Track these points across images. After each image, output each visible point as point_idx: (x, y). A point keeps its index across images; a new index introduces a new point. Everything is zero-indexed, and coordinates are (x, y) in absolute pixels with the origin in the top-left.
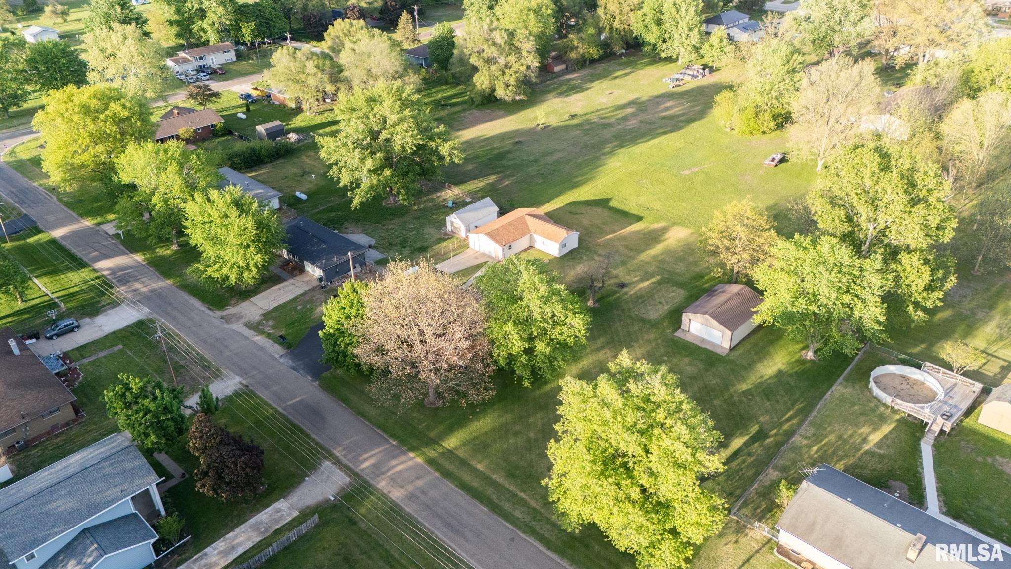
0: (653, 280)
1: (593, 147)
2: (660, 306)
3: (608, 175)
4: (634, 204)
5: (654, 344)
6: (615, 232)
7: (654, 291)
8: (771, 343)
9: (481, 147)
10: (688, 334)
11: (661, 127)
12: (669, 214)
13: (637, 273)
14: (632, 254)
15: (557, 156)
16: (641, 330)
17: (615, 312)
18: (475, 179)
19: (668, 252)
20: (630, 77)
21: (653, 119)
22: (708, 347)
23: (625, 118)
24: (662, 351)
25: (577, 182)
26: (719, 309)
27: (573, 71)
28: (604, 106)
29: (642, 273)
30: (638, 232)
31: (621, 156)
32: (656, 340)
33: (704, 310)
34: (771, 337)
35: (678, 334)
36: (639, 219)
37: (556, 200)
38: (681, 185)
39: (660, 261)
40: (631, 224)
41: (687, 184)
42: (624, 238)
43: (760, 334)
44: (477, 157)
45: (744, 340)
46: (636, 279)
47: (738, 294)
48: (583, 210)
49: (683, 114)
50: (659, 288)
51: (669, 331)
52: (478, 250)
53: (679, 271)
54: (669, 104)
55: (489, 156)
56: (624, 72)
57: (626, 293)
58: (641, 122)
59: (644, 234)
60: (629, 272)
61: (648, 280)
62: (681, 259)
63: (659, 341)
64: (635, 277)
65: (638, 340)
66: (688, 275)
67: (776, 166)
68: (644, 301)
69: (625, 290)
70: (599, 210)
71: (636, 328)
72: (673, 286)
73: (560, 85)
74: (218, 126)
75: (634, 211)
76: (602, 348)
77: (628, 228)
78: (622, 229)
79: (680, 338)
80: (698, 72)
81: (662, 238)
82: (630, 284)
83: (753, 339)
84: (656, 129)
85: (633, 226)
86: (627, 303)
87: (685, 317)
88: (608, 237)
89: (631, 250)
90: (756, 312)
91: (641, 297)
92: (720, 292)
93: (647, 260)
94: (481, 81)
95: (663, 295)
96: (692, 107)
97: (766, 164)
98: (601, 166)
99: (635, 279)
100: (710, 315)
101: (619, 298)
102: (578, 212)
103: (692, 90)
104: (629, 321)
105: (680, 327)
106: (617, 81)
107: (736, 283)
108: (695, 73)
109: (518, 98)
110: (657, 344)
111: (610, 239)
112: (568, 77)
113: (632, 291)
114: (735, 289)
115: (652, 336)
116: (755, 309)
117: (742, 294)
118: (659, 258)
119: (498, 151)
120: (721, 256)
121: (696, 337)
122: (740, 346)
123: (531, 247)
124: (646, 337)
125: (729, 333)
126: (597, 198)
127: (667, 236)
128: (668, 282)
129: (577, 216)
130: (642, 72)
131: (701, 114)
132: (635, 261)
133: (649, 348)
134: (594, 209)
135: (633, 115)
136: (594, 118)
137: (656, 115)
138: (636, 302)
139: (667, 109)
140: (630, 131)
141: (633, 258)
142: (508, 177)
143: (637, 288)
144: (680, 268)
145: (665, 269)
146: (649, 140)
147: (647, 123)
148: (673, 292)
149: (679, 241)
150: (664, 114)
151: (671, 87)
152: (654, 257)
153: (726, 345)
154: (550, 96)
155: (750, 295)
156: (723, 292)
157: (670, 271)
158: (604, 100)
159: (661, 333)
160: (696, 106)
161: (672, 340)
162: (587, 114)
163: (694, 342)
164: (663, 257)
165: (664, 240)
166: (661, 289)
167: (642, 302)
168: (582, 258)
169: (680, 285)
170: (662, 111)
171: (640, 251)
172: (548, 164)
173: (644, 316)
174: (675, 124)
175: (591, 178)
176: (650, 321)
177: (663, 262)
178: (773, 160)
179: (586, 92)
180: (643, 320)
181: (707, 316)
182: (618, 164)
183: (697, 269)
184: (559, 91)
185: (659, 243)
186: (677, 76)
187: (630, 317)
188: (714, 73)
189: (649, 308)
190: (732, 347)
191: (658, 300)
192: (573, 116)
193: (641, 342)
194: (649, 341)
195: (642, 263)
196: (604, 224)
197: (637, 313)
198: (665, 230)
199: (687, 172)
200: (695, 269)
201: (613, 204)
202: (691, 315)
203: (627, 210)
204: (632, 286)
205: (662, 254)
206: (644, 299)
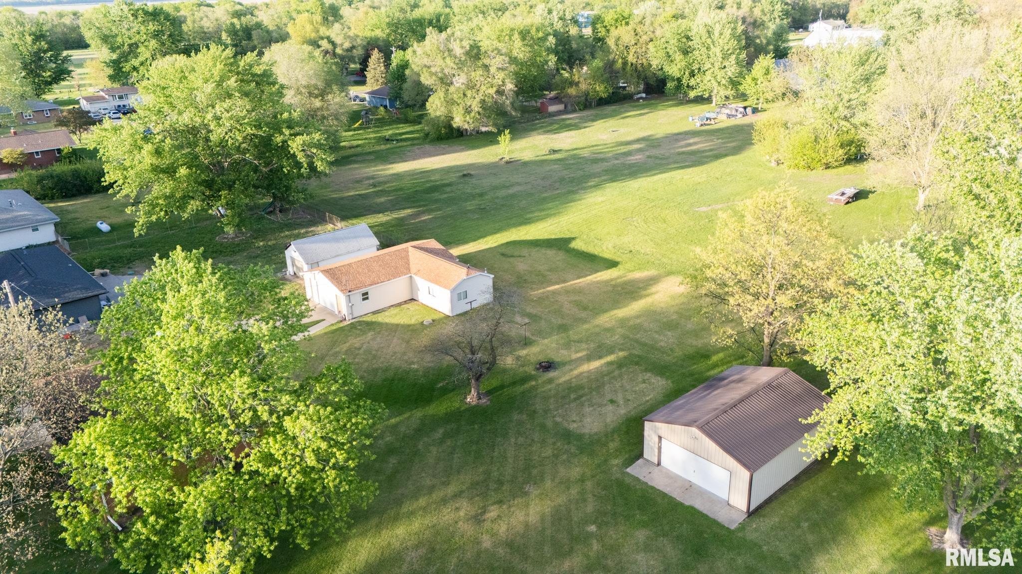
0: (611, 358)
1: (572, 182)
2: (610, 407)
3: (581, 210)
4: (610, 246)
5: (574, 491)
6: (564, 281)
7: (606, 379)
8: (850, 501)
9: (412, 180)
10: (656, 470)
11: (675, 162)
12: (664, 260)
13: (584, 346)
14: (584, 315)
15: (516, 189)
16: (556, 456)
17: (516, 417)
18: (379, 213)
19: (651, 314)
20: (647, 116)
21: (667, 154)
22: (698, 504)
23: (629, 153)
24: (589, 509)
25: (530, 219)
26: (725, 416)
27: (574, 111)
28: (602, 142)
29: (592, 345)
30: (606, 282)
31: (608, 190)
32: (582, 480)
33: (691, 416)
34: (849, 488)
35: (636, 470)
36: (613, 264)
37: (489, 238)
38: (692, 223)
39: (631, 327)
40: (597, 271)
41: (702, 222)
42: (579, 291)
43: (822, 480)
44: (401, 189)
45: (783, 490)
46: (580, 355)
47: (770, 386)
48: (525, 252)
49: (711, 150)
50: (616, 373)
51: (615, 462)
52: (317, 301)
53: (662, 344)
54: (691, 141)
55: (418, 188)
56: (639, 112)
57: (550, 381)
58: (649, 157)
59: (614, 286)
60: (568, 345)
61: (600, 357)
62: (671, 325)
63: (589, 485)
64: (577, 352)
65: (542, 479)
66: (679, 353)
67: (848, 203)
68: (581, 396)
69: (551, 374)
70: (550, 253)
71: (548, 452)
72: (646, 370)
73: (552, 124)
74: (66, 151)
75: (606, 255)
76: (457, 496)
77: (589, 278)
78: (579, 278)
79: (638, 479)
80: (737, 111)
81: (644, 293)
82: (564, 364)
83: (807, 491)
84: (668, 164)
85: (599, 274)
86: (546, 398)
87: (652, 430)
88: (549, 289)
89: (585, 308)
90: (811, 428)
91: (581, 387)
92: (733, 381)
93: (608, 325)
94: (435, 106)
95: (622, 386)
96: (724, 143)
97: (831, 200)
98: (574, 201)
99: (574, 356)
100: (702, 428)
101: (534, 388)
102: (516, 253)
103: (727, 128)
104: (536, 436)
105: (640, 455)
106: (627, 120)
107: (770, 364)
108: (734, 113)
109: (484, 129)
110: (582, 493)
111: (554, 293)
112: (564, 117)
113: (561, 377)
114: (765, 374)
115: (575, 472)
116: (810, 420)
117: (779, 386)
118: (631, 323)
119: (433, 184)
120: (732, 301)
121: (673, 477)
122: (773, 505)
123: (412, 300)
124: (562, 471)
125: (746, 474)
126: (553, 237)
127: (653, 289)
128: (637, 363)
129: (511, 260)
130: (662, 113)
131: (737, 150)
132: (586, 326)
133: (561, 500)
134: (543, 251)
135: (640, 150)
136: (585, 153)
137: (672, 151)
138: (563, 397)
139: (690, 145)
140: (631, 166)
141: (584, 321)
142: (429, 211)
143: (576, 372)
144: (666, 340)
145: (637, 341)
146: (654, 175)
147: (656, 158)
148: (644, 382)
149: (673, 298)
150: (684, 149)
151: (698, 124)
152: (623, 322)
153: (740, 502)
154: (535, 133)
155: (798, 389)
156: (740, 381)
157: (645, 345)
158: (605, 137)
159: (599, 466)
160: (731, 142)
161: (620, 483)
162: (576, 149)
163: (667, 490)
164: (638, 321)
165: (648, 295)
166: (620, 376)
167: (575, 399)
169: (660, 369)
170: (682, 147)
171: (598, 310)
172: (497, 198)
173: (573, 426)
174: (697, 159)
175: (554, 215)
176: (580, 437)
177: (637, 328)
178: (843, 194)
179: (583, 130)
180: (567, 436)
181: (694, 430)
182: (600, 199)
183: (699, 343)
184: (549, 128)
185: (636, 300)
186: (708, 115)
187: (543, 427)
188: (759, 114)
189: (587, 410)
190: (752, 509)
191: (609, 397)
192: (555, 151)
193: (548, 484)
194: (566, 484)
195: (597, 330)
196: (550, 270)
197: (558, 419)
198: (652, 281)
199: (704, 209)
200: (695, 343)
201: (574, 245)
202: (663, 428)
203: (596, 253)
204: (567, 367)
205: (638, 317)
206: (581, 392)
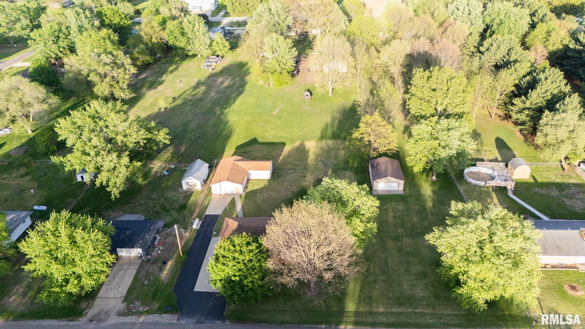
0: (330, 171)
3: (237, 126)
4: (272, 137)
6: (280, 155)
10: (378, 191)
11: (232, 93)
12: (294, 137)
13: (319, 171)
14: (303, 163)
15: (193, 124)
19: (318, 155)
20: (180, 70)
21: (222, 90)
22: (394, 193)
23: (206, 93)
25: (226, 135)
28: (185, 89)
30: (292, 150)
31: (230, 114)
33: (383, 175)
36: (283, 144)
37: (227, 148)
39: (321, 161)
40: (283, 147)
41: (283, 119)
42: (290, 156)
47: (387, 162)
48: (249, 149)
49: (234, 83)
52: (219, 193)
53: (335, 163)
54: (220, 80)
56: (173, 67)
58: (217, 93)
59: (296, 151)
60: (314, 172)
64: (320, 174)
66: (341, 163)
67: (311, 98)
70: (258, 146)
72: (342, 171)
73: (143, 83)
75: (276, 141)
78: (282, 152)
81: (307, 150)
84: (230, 95)
85: (285, 149)
87: (375, 183)
88: (281, 158)
89: (301, 161)
92: (377, 164)
93: (314, 163)
96: (234, 78)
98: (227, 122)
102: (247, 151)
103: (223, 70)
106: (175, 73)
108: (215, 60)
111: (284, 159)
112: (141, 77)
114: (382, 160)
118: (318, 160)
121: (383, 191)
123: (249, 179)
125: (402, 182)
126: (248, 140)
127: (307, 147)
128: (338, 170)
131: (243, 81)
134: (254, 146)
135: (208, 90)
136: (188, 97)
137: (221, 87)
139: (222, 82)
140: (218, 99)
141: (307, 164)
145: (328, 164)
146: (234, 102)
147: (221, 93)
148: (346, 174)
149: (316, 148)
150: (224, 86)
151: (210, 70)
153: (401, 188)
154: (144, 90)
155: (390, 161)
158: (181, 86)
162: (180, 96)
163: (385, 194)
166: (339, 175)
168: (282, 175)
169: (344, 169)
171: (305, 160)
174: (237, 90)
175: (231, 131)
178: (307, 95)
179: (164, 84)
182: (235, 119)
185: (308, 153)
186: (207, 64)
195: (314, 166)
196: (269, 152)
198: (302, 145)
199: (275, 113)
200: (340, 159)
201: (260, 141)
202: (379, 180)
203: (272, 141)
